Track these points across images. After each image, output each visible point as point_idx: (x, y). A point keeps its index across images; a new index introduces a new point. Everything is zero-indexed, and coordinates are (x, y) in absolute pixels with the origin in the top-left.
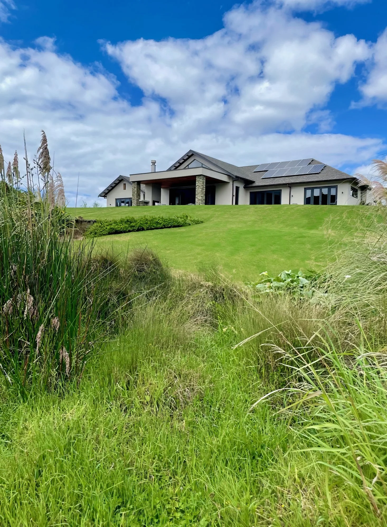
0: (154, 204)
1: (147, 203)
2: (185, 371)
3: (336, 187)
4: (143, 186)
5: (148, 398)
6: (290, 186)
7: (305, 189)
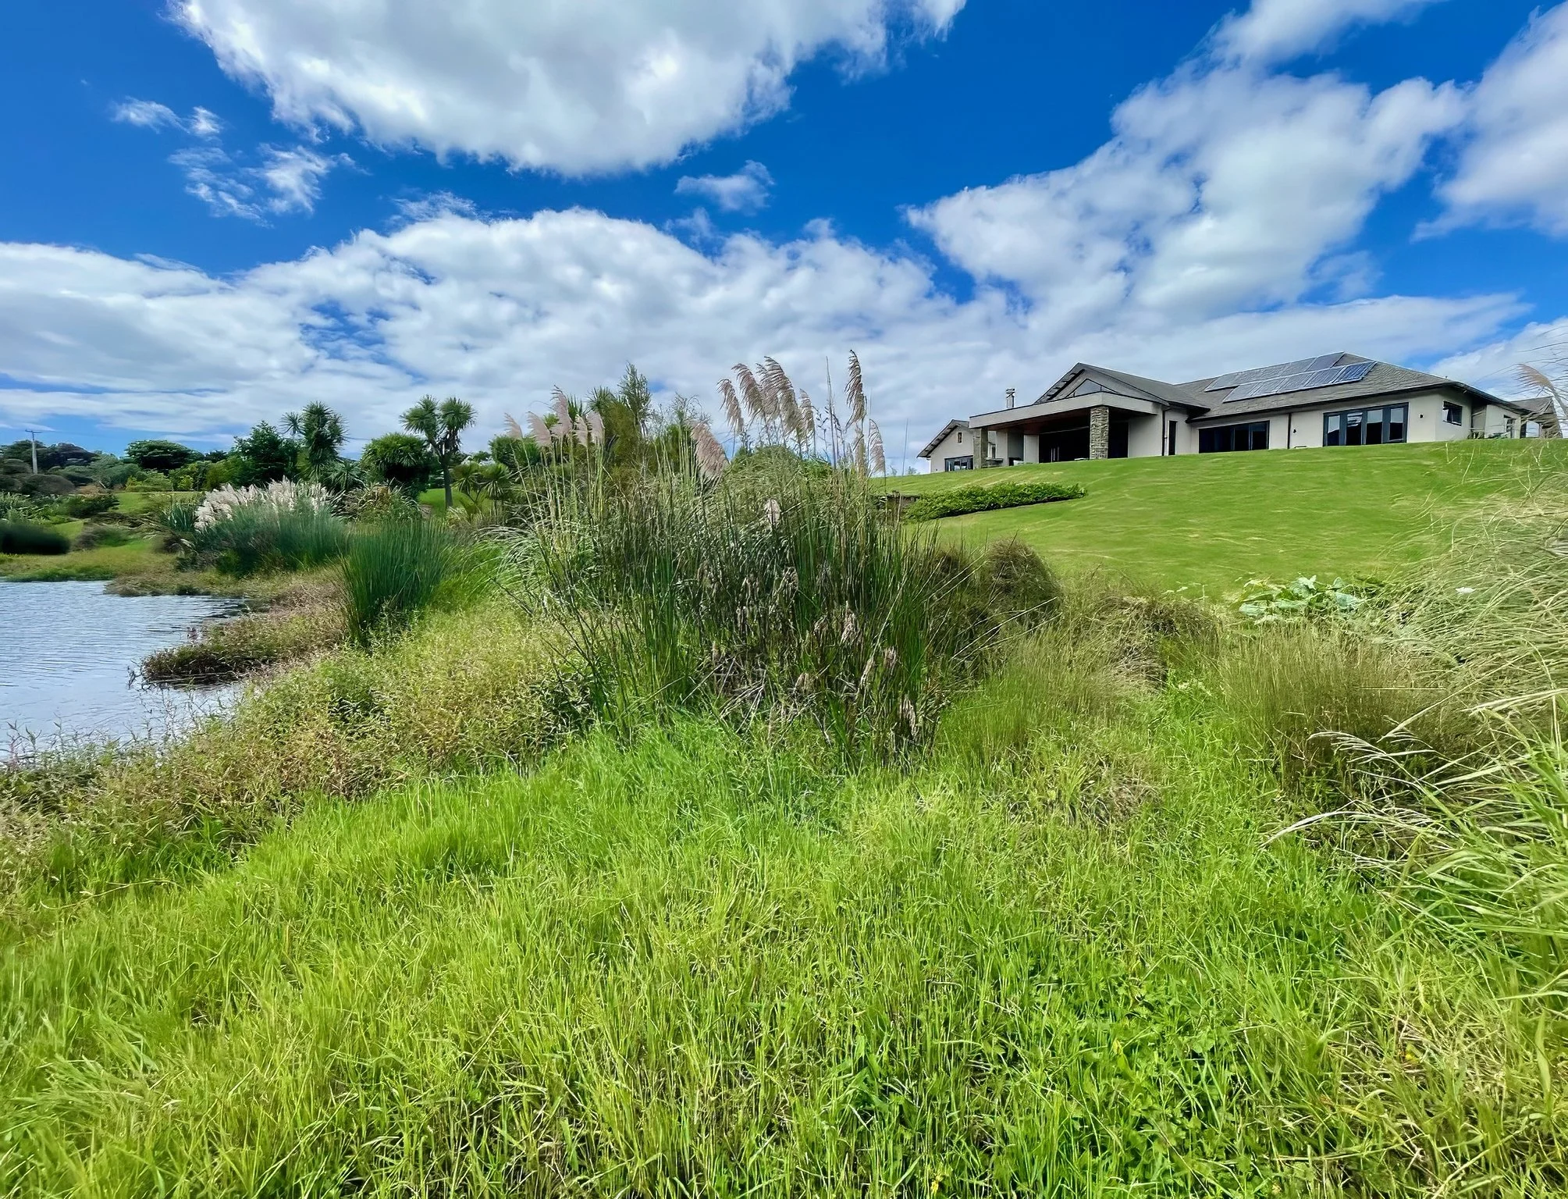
0: (1011, 463)
1: (998, 462)
2: (1119, 756)
3: (1405, 407)
4: (992, 435)
5: (1053, 794)
6: (1289, 412)
7: (1326, 417)
